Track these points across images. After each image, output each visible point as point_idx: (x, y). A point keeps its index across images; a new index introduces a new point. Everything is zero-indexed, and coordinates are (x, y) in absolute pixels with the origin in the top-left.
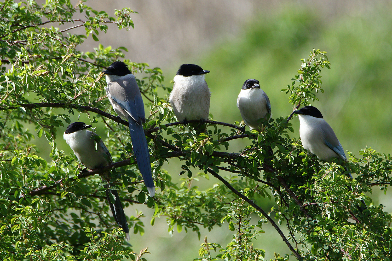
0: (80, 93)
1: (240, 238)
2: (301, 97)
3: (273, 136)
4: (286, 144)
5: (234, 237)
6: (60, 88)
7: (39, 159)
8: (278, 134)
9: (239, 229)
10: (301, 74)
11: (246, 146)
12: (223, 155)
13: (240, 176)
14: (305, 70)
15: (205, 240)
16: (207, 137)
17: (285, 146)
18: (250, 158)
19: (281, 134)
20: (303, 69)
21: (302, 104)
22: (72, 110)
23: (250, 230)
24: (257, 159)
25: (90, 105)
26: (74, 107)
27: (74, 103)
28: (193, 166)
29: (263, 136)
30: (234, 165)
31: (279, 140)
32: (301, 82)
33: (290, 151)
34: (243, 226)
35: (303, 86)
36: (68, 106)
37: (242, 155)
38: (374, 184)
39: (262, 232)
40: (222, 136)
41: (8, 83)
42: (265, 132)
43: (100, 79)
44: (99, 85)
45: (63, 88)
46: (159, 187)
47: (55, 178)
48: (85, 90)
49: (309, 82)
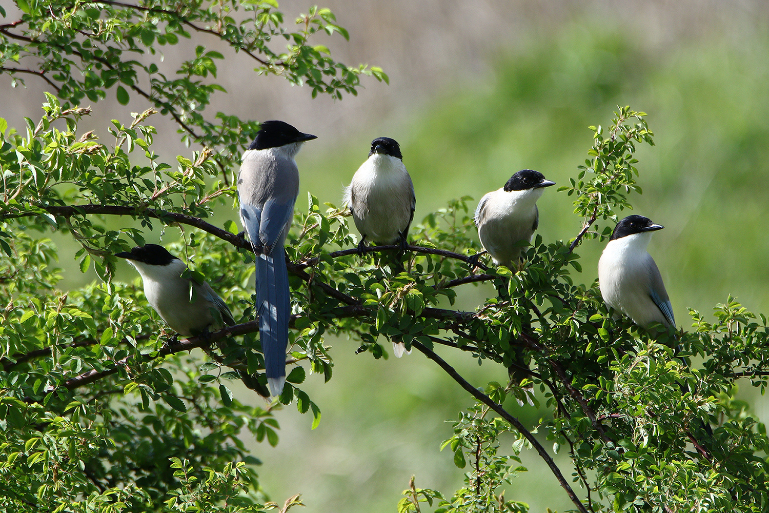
0: (164, 188)
1: (479, 481)
2: (597, 203)
3: (541, 280)
4: (567, 296)
5: (468, 480)
6: (125, 176)
7: (83, 316)
8: (550, 276)
9: (477, 463)
11: (487, 300)
12: (443, 315)
13: (475, 356)
14: (605, 150)
15: (410, 482)
16: (410, 282)
17: (565, 300)
18: (494, 322)
19: (556, 277)
20: (600, 147)
21: (599, 215)
22: (149, 221)
23: (498, 465)
24: (508, 326)
25: (185, 212)
26: (152, 214)
27: (151, 207)
28: (385, 335)
29: (521, 279)
30: (464, 335)
31: (554, 287)
33: (574, 311)
34: (484, 458)
35: (600, 181)
36: (140, 213)
37: (480, 315)
38: (741, 374)
39: (522, 469)
40: (443, 277)
41: (23, 165)
42: (525, 272)
43: (204, 161)
44: (200, 172)
45: (132, 176)
46: (321, 373)
47: (114, 355)
48: (175, 181)
49: (612, 172)
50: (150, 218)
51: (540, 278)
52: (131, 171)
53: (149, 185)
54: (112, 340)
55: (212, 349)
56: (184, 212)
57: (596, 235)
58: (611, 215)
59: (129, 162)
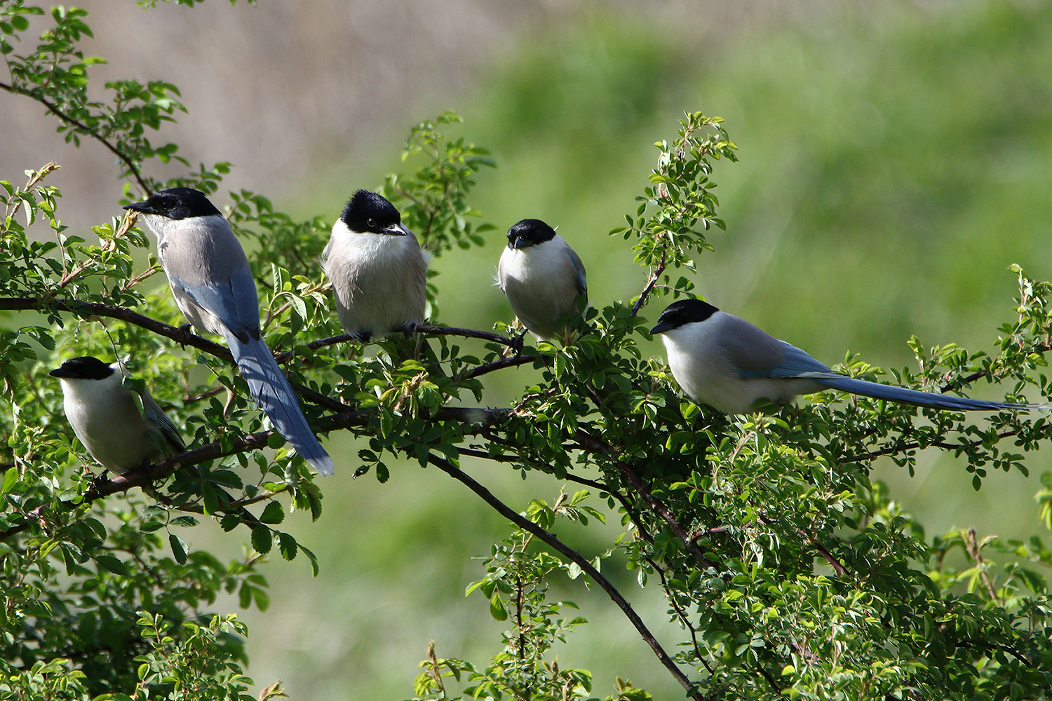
0: (76, 270)
1: (522, 640)
2: (665, 245)
4: (634, 374)
5: (506, 641)
6: (22, 256)
8: (609, 349)
9: (519, 615)
10: (660, 184)
11: (527, 388)
12: (469, 415)
13: (516, 467)
14: (671, 173)
15: (429, 651)
16: (420, 372)
17: (633, 381)
18: (539, 417)
19: (618, 349)
20: (664, 169)
21: (670, 262)
22: (59, 316)
23: (548, 617)
24: (559, 420)
26: (62, 306)
27: (60, 297)
28: (391, 449)
29: (571, 357)
30: (499, 440)
31: (616, 364)
32: (661, 205)
33: (646, 394)
34: (527, 607)
35: (668, 216)
36: (45, 306)
37: (518, 411)
39: (580, 621)
40: (464, 364)
42: (574, 347)
43: (128, 229)
44: (125, 245)
45: (30, 256)
46: (306, 509)
47: (23, 506)
48: (91, 259)
49: (683, 203)
50: (60, 312)
51: (596, 355)
52: (29, 248)
53: (56, 267)
54: (18, 485)
55: (156, 488)
56: (105, 300)
57: (667, 290)
58: (686, 262)
59: (27, 238)
